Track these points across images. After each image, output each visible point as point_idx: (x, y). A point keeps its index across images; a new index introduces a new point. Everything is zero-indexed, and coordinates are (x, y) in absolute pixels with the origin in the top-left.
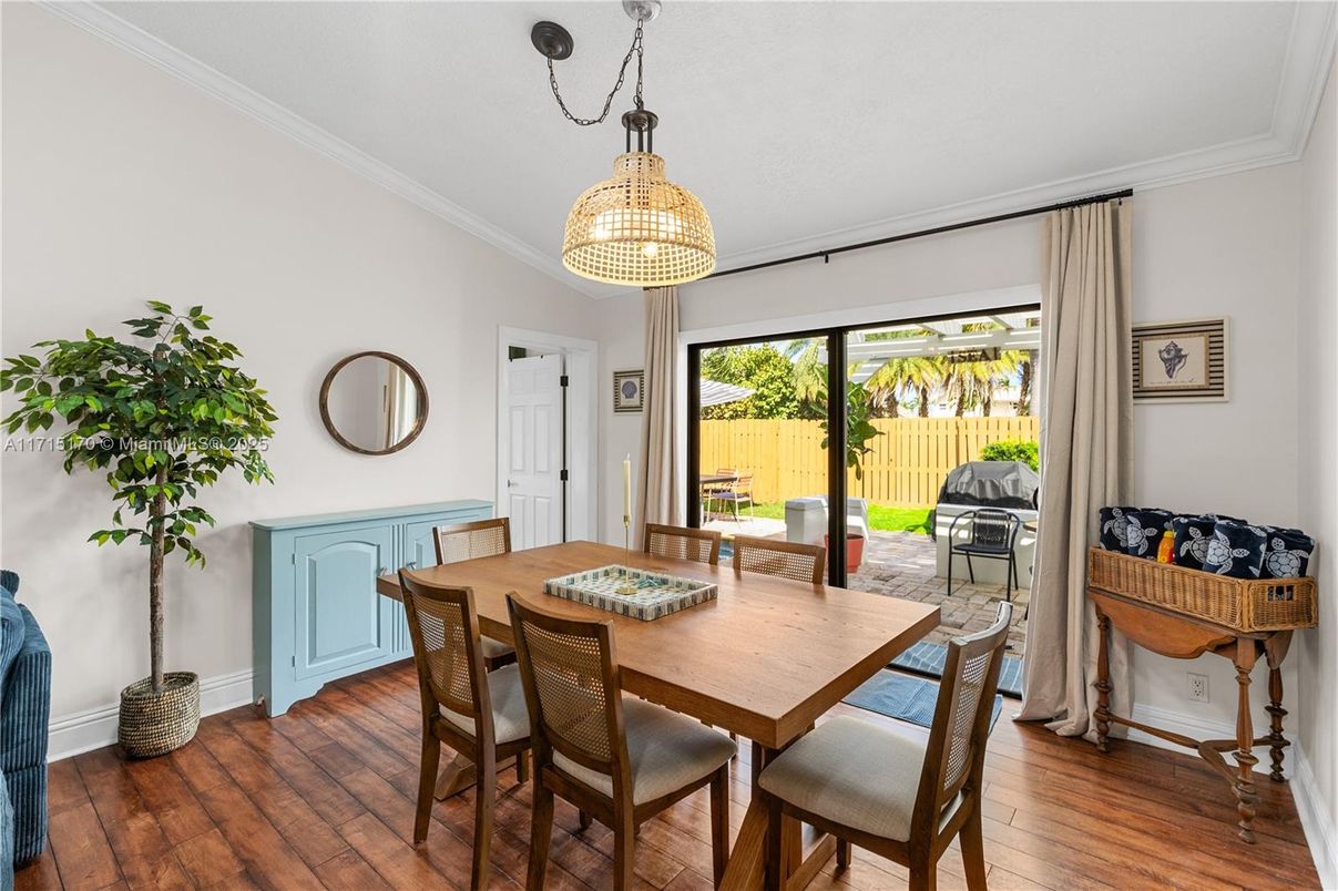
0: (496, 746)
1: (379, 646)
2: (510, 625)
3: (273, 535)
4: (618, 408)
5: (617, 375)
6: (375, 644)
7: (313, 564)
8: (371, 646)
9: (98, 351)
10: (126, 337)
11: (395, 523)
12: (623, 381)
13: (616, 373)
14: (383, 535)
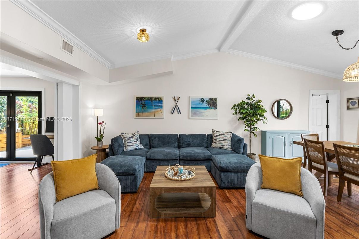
0: (328, 171)
1: (284, 157)
2: (334, 150)
3: (267, 133)
4: (348, 108)
5: (348, 100)
6: (284, 156)
7: (273, 139)
8: (283, 156)
9: (243, 103)
10: (247, 101)
11: (288, 133)
12: (350, 101)
13: (348, 99)
14: (285, 135)
